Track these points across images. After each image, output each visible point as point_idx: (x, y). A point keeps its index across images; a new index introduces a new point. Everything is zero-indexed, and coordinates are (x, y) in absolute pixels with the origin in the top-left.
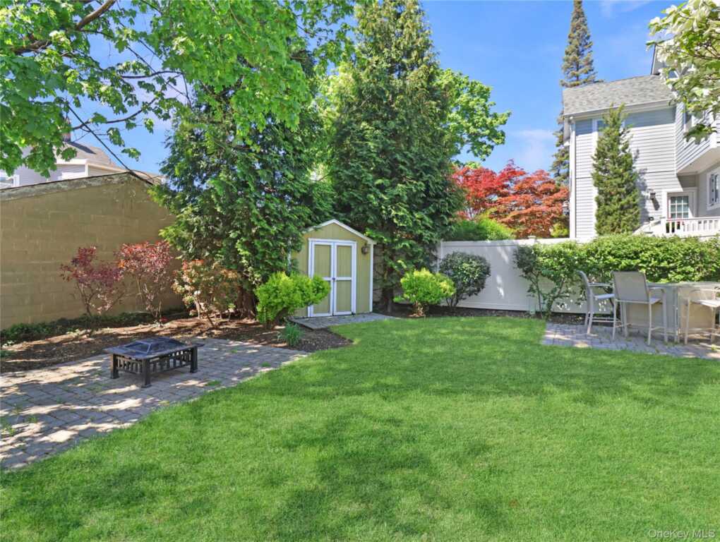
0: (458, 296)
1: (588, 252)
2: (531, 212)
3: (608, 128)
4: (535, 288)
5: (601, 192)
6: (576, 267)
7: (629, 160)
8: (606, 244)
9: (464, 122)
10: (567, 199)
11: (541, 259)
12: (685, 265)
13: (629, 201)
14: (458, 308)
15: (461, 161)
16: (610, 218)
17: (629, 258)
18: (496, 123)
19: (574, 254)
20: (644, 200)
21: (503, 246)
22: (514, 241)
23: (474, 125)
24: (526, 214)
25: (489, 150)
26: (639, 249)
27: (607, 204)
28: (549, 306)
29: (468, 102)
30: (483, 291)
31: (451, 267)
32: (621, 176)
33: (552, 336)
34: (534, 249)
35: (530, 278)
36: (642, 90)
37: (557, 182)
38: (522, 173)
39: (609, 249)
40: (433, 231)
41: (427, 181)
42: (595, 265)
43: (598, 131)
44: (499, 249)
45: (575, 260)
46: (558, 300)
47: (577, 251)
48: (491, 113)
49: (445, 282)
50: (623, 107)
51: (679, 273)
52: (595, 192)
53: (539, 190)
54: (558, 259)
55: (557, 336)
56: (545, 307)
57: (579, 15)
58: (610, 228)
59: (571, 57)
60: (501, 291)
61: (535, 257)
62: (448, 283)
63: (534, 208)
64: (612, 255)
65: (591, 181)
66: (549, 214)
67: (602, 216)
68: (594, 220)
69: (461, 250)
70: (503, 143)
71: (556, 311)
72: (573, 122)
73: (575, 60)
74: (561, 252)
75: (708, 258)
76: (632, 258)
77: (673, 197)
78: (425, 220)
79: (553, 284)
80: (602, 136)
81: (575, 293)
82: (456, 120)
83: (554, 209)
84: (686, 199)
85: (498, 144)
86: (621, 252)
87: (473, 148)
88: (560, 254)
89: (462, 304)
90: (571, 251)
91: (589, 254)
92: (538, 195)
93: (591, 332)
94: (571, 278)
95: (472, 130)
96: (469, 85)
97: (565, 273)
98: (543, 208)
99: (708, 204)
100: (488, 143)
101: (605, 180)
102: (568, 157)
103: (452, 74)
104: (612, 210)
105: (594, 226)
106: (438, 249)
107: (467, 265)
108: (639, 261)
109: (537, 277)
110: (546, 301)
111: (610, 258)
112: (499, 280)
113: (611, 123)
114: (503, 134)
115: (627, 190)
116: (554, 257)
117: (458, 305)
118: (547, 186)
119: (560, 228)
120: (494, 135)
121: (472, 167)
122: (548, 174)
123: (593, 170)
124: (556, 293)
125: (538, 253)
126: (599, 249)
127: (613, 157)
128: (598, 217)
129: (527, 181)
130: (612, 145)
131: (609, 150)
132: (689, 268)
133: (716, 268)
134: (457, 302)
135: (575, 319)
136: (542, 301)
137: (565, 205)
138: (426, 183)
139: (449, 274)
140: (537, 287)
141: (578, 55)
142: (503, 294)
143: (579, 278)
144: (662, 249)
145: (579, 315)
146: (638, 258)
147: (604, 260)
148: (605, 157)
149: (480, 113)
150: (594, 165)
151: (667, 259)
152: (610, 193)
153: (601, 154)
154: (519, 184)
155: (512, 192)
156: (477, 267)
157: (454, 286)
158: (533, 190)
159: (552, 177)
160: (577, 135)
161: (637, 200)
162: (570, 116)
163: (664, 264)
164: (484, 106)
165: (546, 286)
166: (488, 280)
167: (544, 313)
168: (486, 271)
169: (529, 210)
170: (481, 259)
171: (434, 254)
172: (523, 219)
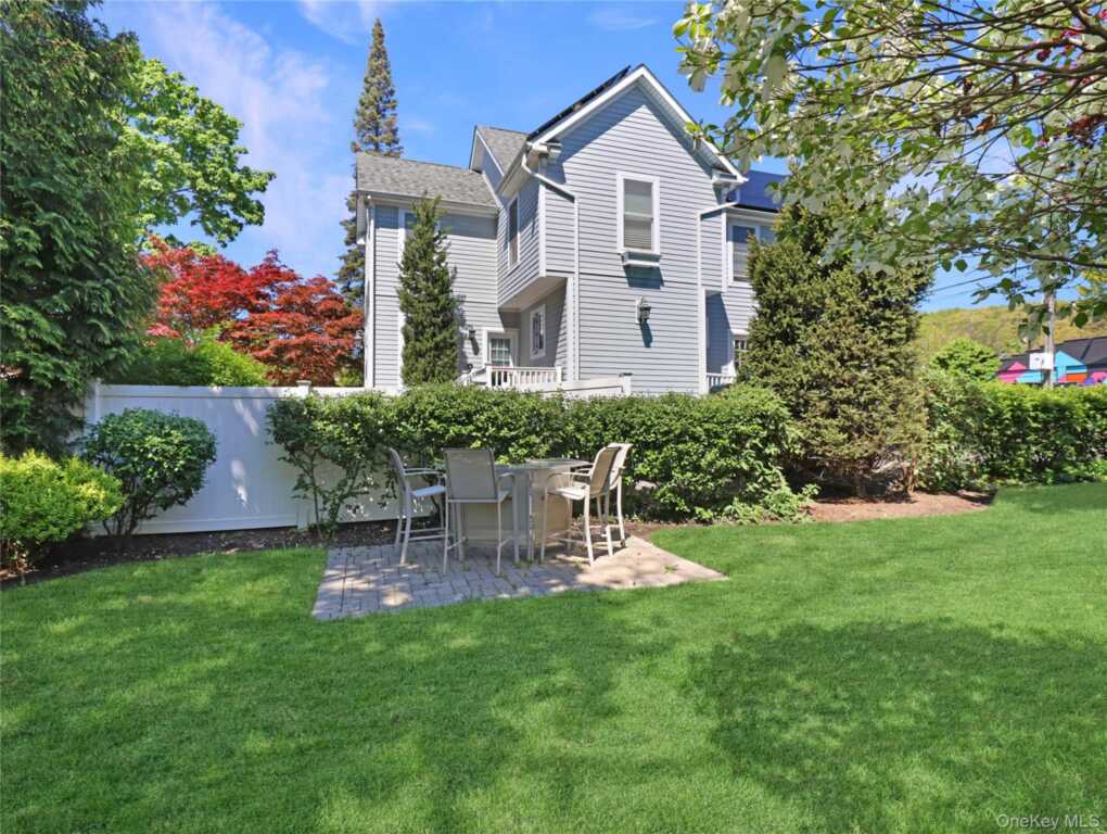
0: (135, 511)
1: (400, 412)
2: (304, 344)
3: (419, 226)
4: (308, 480)
5: (409, 321)
6: (380, 439)
7: (445, 278)
8: (426, 399)
9: (186, 166)
10: (361, 326)
11: (319, 425)
12: (530, 433)
13: (445, 338)
14: (136, 536)
15: (179, 238)
16: (422, 361)
17: (459, 423)
18: (248, 186)
19: (377, 416)
20: (462, 339)
21: (247, 398)
22: (270, 389)
23: (206, 176)
24: (296, 347)
25: (235, 229)
26: (473, 409)
27: (417, 340)
28: (334, 513)
29: (194, 133)
30: (198, 497)
31: (114, 445)
32: (436, 299)
33: (338, 585)
34: (308, 405)
35: (299, 463)
36: (460, 185)
37: (346, 300)
38: (292, 277)
39: (430, 408)
40: (67, 357)
41: (48, 228)
42: (410, 436)
43: (406, 227)
44: (239, 405)
45: (380, 427)
46: (350, 500)
47: (383, 411)
48: (240, 165)
49: (93, 483)
50: (438, 201)
51: (521, 446)
52: (401, 319)
53: (319, 309)
54: (351, 425)
55: (349, 583)
56: (325, 516)
57: (380, 54)
58: (422, 376)
59: (368, 112)
60: (242, 492)
61: (309, 422)
62: (102, 485)
63: (311, 337)
64: (436, 418)
65: (396, 303)
66: (334, 350)
67: (412, 356)
68: (400, 363)
69: (149, 406)
70: (260, 222)
71: (345, 521)
72: (372, 204)
73: (373, 119)
74: (355, 411)
75: (552, 422)
76: (463, 424)
77: (494, 340)
78: (38, 328)
79: (341, 473)
80: (413, 236)
81: (376, 486)
82: (167, 158)
83: (342, 342)
84: (507, 342)
85: (250, 222)
86: (449, 414)
87: (203, 219)
88: (354, 416)
89: (145, 527)
90: (372, 411)
91: (403, 416)
92: (317, 318)
93: (406, 561)
94: (372, 459)
95: (201, 184)
96: (199, 104)
97: (362, 451)
98: (326, 338)
99: (532, 352)
100: (233, 216)
101: (416, 303)
102: (363, 264)
103: (164, 71)
104: (424, 348)
105: (399, 372)
106: (88, 402)
107: (157, 440)
108: (471, 427)
109: (312, 459)
110: (328, 506)
111: (433, 422)
112: (237, 469)
113: (423, 217)
114: (261, 208)
115: (443, 321)
116: (344, 421)
117: (135, 531)
118: (331, 304)
119: (350, 375)
120: (241, 204)
121: (199, 252)
122: (334, 286)
123: (400, 286)
124: (347, 489)
125: (314, 414)
126: (417, 407)
127: (425, 270)
128: (406, 358)
129: (301, 290)
130: (425, 252)
131: (420, 258)
132: (534, 439)
133: (563, 438)
134: (133, 525)
135: (377, 532)
136: (320, 506)
137: (358, 337)
138: (45, 233)
139: (110, 462)
140: (312, 477)
141: (379, 113)
142: (244, 497)
143: (384, 458)
144: (501, 408)
145: (383, 523)
146: (471, 422)
147: (423, 427)
148: (416, 269)
149: (217, 159)
150: (401, 278)
151: (507, 424)
152: (422, 323)
153: (409, 264)
154: (285, 296)
155: (275, 307)
156: (182, 444)
157: (124, 490)
158: (308, 308)
159: (338, 290)
160: (376, 227)
161: (455, 338)
162: (367, 194)
163: (504, 432)
164: (227, 149)
165: (329, 476)
166: (211, 472)
167: (323, 527)
168: (204, 452)
169: (303, 338)
170: (192, 424)
171: (76, 413)
172: (292, 355)
